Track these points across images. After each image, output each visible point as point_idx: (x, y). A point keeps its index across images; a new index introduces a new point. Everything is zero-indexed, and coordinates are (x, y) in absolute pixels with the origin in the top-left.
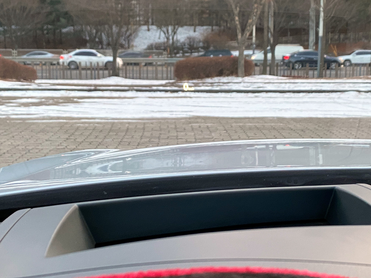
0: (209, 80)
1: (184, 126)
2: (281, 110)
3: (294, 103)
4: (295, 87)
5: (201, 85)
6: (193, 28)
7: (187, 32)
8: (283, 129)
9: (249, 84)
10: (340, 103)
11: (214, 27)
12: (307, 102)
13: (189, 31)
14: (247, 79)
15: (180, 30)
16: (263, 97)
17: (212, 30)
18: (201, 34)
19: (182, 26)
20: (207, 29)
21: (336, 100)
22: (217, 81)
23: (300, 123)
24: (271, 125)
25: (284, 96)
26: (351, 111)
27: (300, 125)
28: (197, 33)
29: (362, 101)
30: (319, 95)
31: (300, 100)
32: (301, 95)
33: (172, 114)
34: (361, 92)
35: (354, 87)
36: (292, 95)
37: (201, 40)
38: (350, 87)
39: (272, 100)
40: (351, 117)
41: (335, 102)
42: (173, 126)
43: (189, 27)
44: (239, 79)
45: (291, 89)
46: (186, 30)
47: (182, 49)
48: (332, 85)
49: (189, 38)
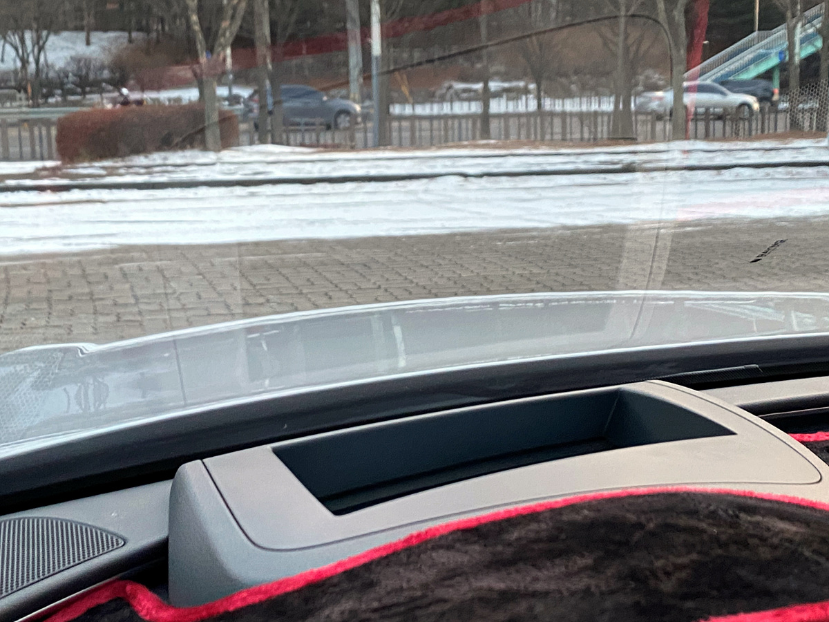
0: (141, 160)
1: (103, 270)
2: (312, 223)
3: (337, 206)
4: (334, 169)
5: (122, 171)
6: (83, 35)
7: (70, 45)
8: (323, 264)
9: (232, 167)
10: (429, 203)
11: (134, 34)
12: (363, 203)
13: (74, 43)
14: (227, 155)
15: (53, 40)
16: (268, 196)
17: (130, 41)
18: (104, 49)
19: (57, 32)
20: (117, 38)
21: (422, 196)
22: (159, 161)
23: (358, 250)
24: (296, 258)
25: (313, 192)
26: (456, 219)
27: (359, 253)
28: (93, 48)
29: (472, 195)
30: (386, 187)
31: (348, 200)
32: (349, 186)
33: (69, 244)
34: (468, 178)
35: (453, 166)
36: (328, 187)
37: (106, 63)
38: (446, 166)
39: (288, 201)
40: (456, 231)
41: (420, 201)
42: (77, 271)
43: (74, 34)
44: (211, 157)
45: (325, 175)
46: (66, 40)
47: (61, 85)
48: (408, 163)
49: (76, 60)
